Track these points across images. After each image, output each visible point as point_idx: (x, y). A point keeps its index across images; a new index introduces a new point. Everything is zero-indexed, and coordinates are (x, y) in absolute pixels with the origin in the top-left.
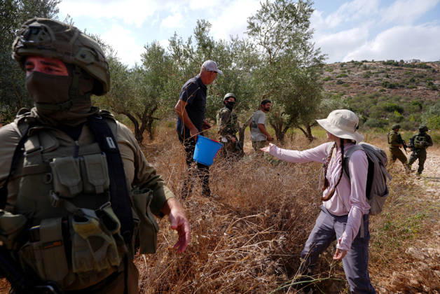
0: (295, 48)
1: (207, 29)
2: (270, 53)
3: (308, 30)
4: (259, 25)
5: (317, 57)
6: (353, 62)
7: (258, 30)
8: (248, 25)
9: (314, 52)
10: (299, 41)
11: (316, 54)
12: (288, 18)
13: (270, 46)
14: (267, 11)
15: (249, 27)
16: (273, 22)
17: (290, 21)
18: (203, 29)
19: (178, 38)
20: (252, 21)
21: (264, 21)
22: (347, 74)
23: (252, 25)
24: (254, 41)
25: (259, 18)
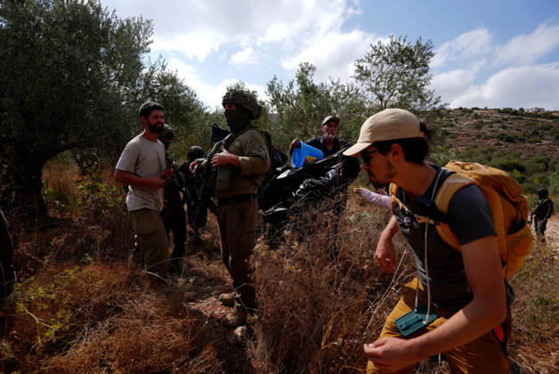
0: (410, 95)
1: (310, 72)
2: (381, 100)
3: (425, 75)
4: (369, 68)
5: (437, 106)
6: (461, 109)
7: (367, 74)
8: (356, 68)
9: (434, 100)
10: (415, 87)
11: (435, 103)
12: (403, 62)
13: (381, 92)
14: (379, 54)
15: (357, 71)
16: (386, 66)
17: (406, 66)
18: (307, 73)
19: (277, 81)
20: (361, 64)
21: (375, 64)
22: (454, 123)
23: (361, 68)
24: (362, 87)
25: (370, 61)
